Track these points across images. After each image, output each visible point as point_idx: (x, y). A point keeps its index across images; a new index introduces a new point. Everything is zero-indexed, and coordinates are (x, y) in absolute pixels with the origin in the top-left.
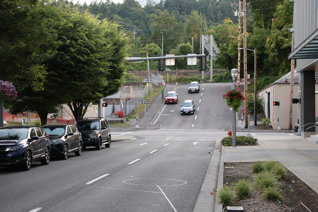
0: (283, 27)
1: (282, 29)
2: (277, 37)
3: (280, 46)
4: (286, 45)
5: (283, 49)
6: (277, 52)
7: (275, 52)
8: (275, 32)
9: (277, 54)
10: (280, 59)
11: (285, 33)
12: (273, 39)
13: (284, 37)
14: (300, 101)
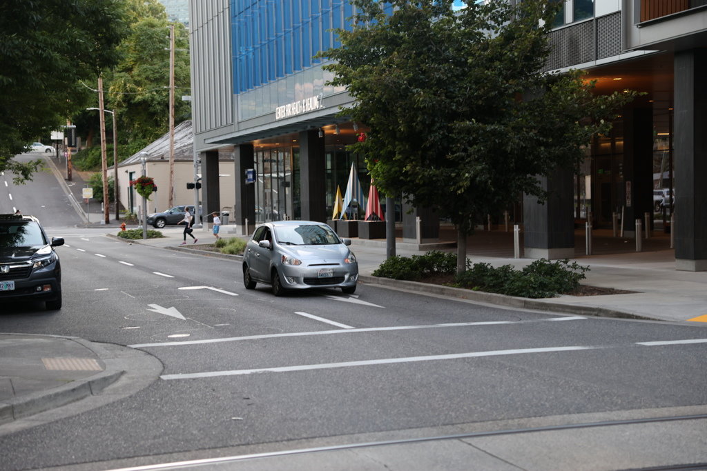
0: (132, 68)
1: (133, 72)
2: (125, 85)
3: (131, 99)
4: (140, 97)
5: (135, 103)
6: (126, 107)
7: (123, 107)
8: (122, 77)
9: (126, 110)
10: (130, 118)
11: (137, 78)
12: (119, 87)
13: (135, 84)
14: (198, 186)
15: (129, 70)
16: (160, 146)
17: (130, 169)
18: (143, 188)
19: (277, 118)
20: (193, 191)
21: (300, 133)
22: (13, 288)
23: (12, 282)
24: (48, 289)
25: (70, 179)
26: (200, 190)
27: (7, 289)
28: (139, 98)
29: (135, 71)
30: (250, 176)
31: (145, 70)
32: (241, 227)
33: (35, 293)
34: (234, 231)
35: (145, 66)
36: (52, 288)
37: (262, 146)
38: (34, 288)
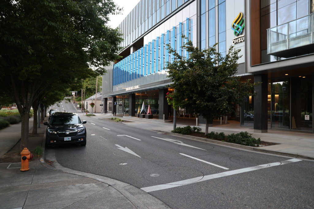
14: (102, 105)
15: (87, 82)
16: (93, 97)
17: (87, 101)
18: (92, 105)
19: (126, 90)
20: (101, 106)
21: (130, 94)
22: (70, 140)
23: (70, 138)
24: (82, 140)
25: (74, 103)
26: (103, 106)
27: (68, 140)
28: (89, 88)
29: (88, 82)
30: (116, 103)
31: (90, 82)
32: (113, 114)
33: (78, 141)
34: (111, 115)
35: (90, 81)
36: (84, 139)
37: (118, 97)
38: (78, 140)
